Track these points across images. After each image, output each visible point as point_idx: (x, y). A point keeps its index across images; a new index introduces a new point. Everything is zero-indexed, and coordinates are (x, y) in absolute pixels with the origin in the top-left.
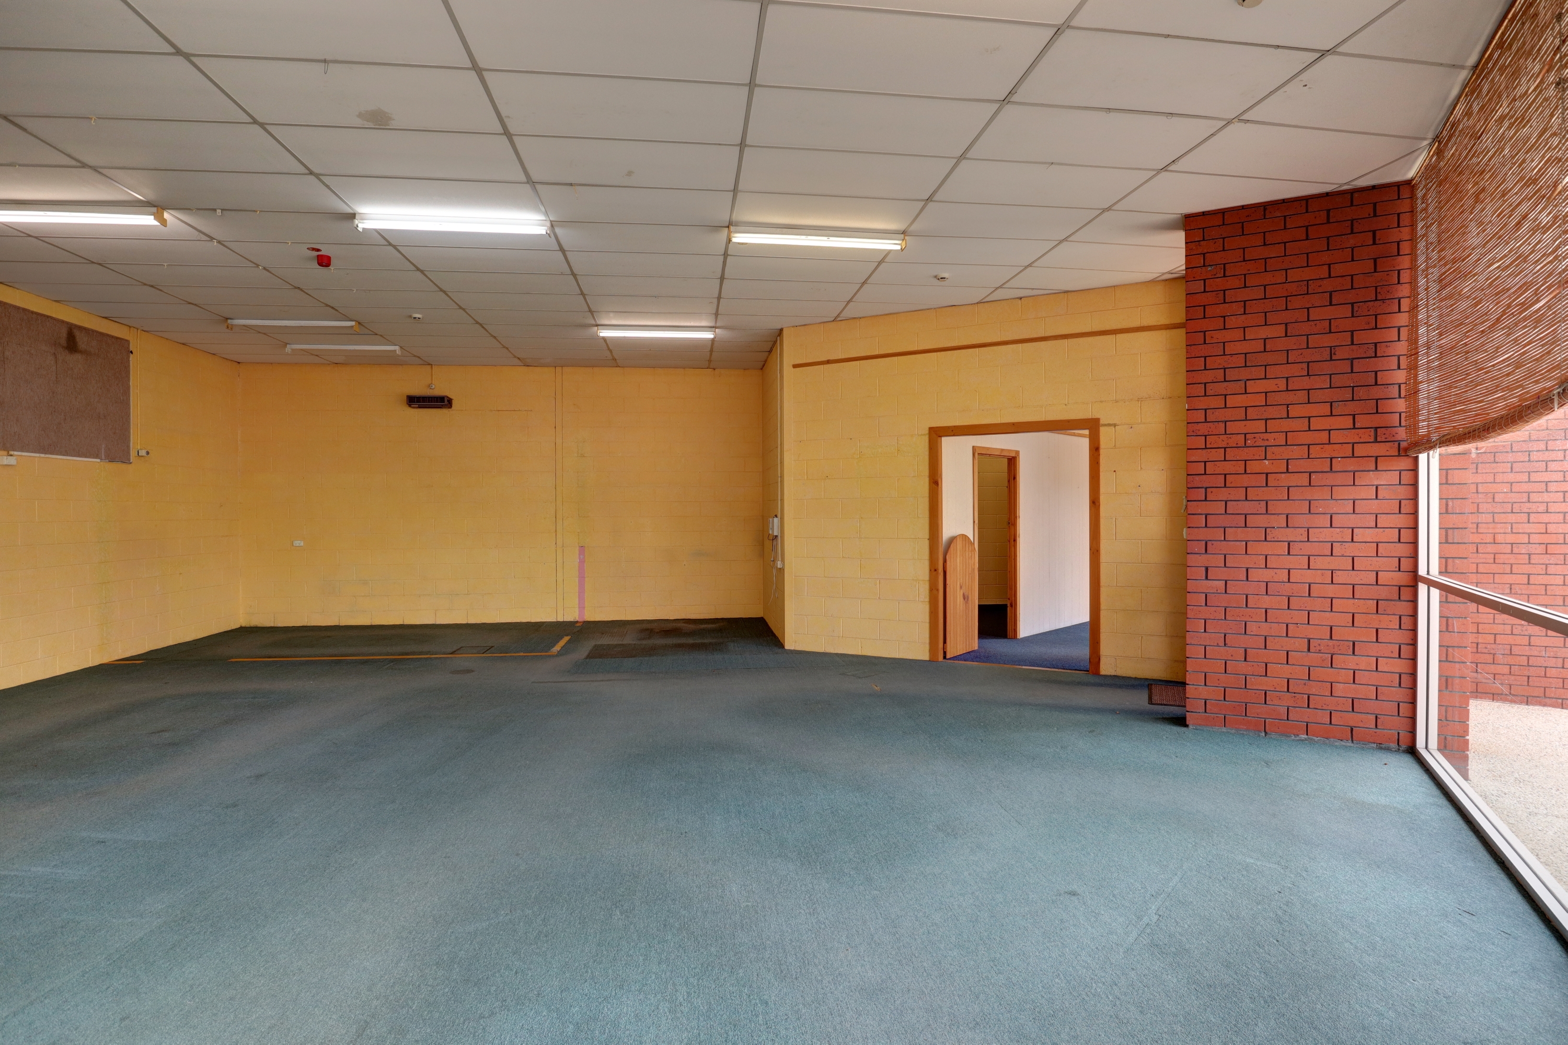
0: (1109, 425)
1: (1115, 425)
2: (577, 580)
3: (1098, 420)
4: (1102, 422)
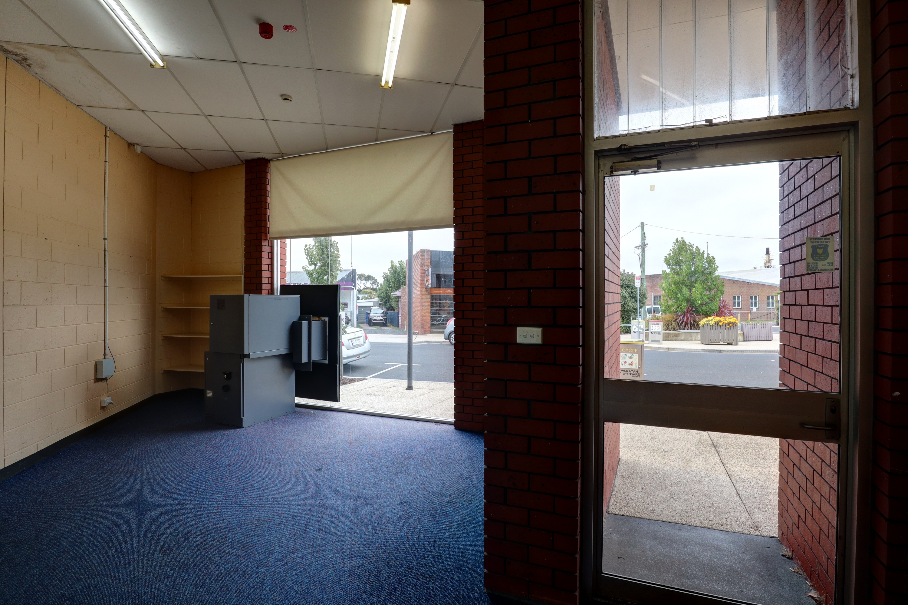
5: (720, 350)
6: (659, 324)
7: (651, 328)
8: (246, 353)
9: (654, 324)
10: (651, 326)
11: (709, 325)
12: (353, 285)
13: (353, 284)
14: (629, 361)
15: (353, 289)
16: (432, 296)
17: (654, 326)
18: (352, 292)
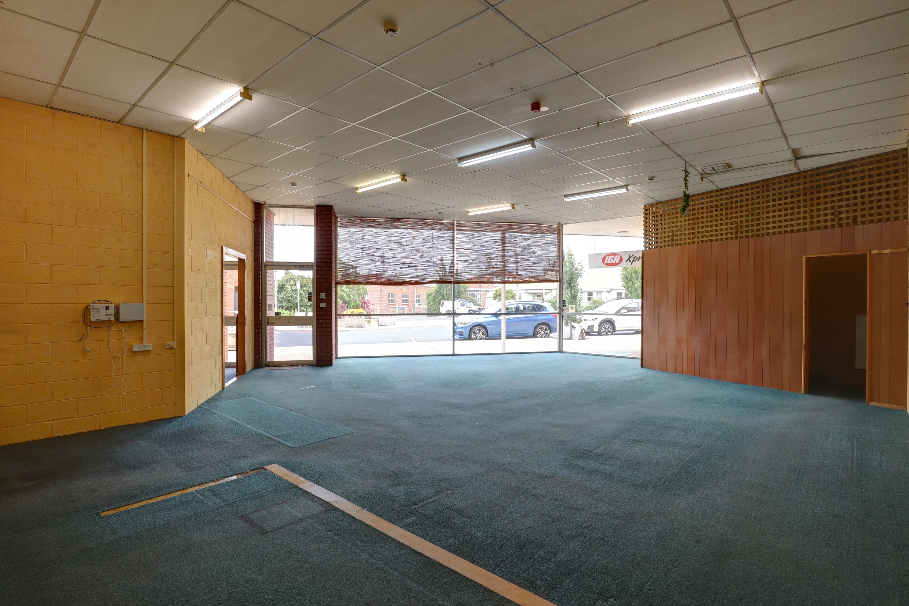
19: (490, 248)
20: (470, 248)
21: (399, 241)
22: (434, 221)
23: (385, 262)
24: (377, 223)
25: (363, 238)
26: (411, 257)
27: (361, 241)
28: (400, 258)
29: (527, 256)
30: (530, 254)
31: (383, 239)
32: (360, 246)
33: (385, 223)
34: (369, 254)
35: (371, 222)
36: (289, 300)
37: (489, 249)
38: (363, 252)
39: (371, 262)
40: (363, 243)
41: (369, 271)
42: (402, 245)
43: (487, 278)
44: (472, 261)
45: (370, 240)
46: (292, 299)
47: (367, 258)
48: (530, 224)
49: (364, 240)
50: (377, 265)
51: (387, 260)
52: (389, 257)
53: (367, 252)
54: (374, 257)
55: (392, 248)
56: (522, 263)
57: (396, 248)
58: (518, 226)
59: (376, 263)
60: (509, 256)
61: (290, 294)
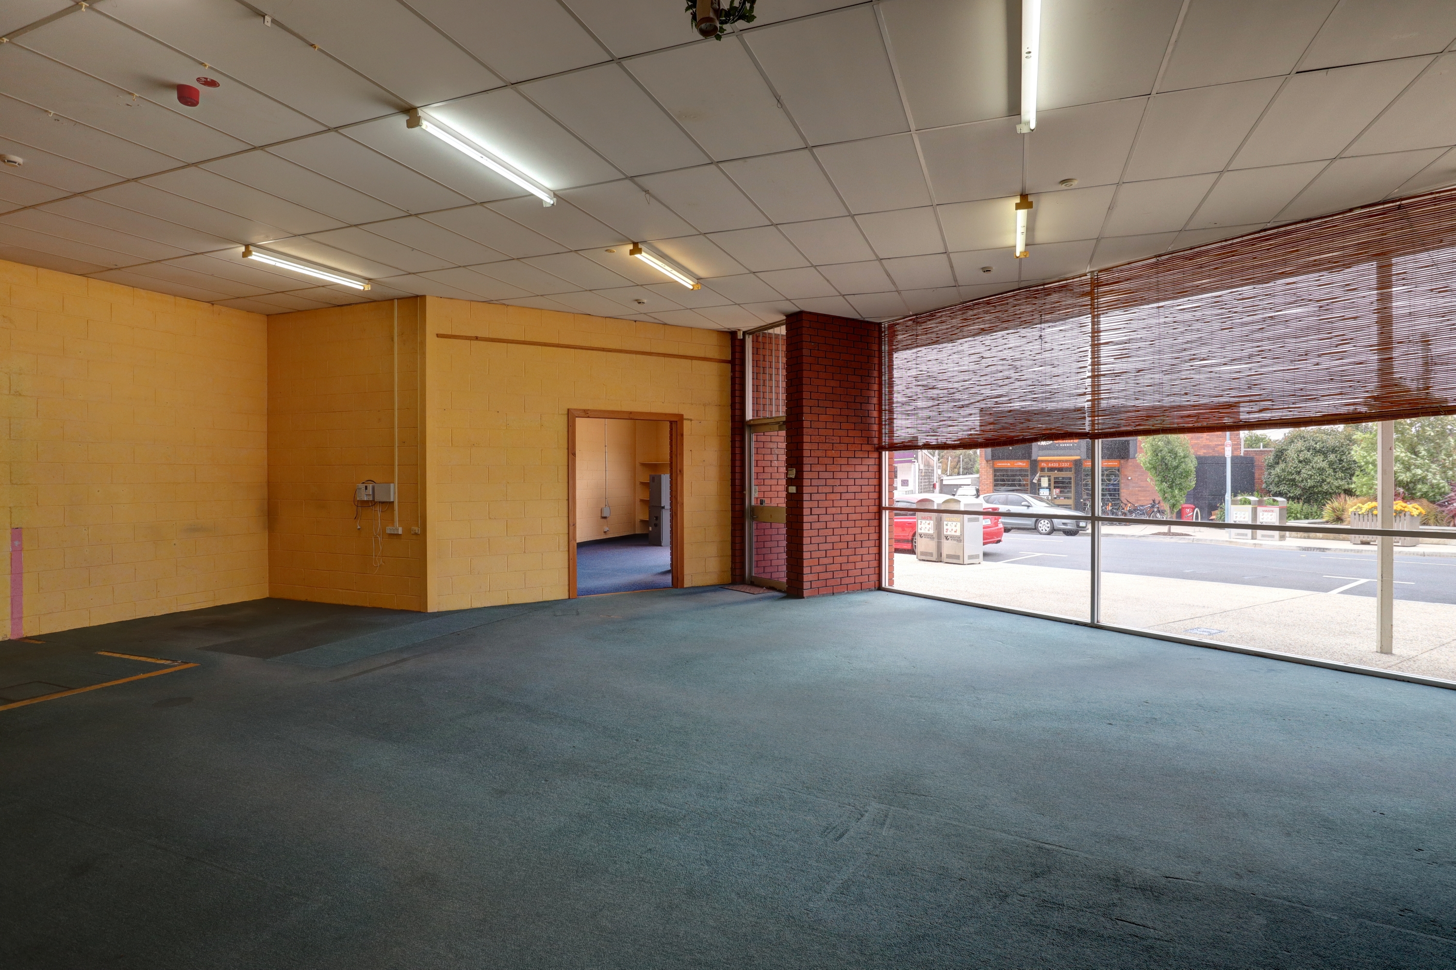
0: (688, 419)
1: (691, 420)
2: (8, 578)
3: (682, 415)
4: (685, 417)
5: (1324, 549)
6: (1272, 511)
7: (1261, 517)
8: (662, 506)
9: (1266, 511)
10: (1261, 514)
11: (1356, 513)
12: (913, 457)
13: (915, 456)
14: (954, 529)
15: (915, 462)
16: (995, 471)
17: (1266, 513)
18: (913, 466)
19: (1197, 326)
20: (1134, 336)
21: (977, 351)
22: (1046, 286)
23: (955, 400)
24: (938, 320)
25: (918, 355)
26: (1000, 383)
27: (914, 362)
28: (979, 388)
29: (1343, 329)
30: (1355, 318)
31: (950, 352)
32: (914, 372)
33: (949, 316)
34: (928, 388)
35: (929, 320)
36: (1294, 480)
37: (1192, 330)
38: (919, 383)
39: (930, 403)
40: (918, 366)
41: (928, 421)
42: (983, 358)
43: (1189, 416)
44: (1139, 371)
45: (929, 358)
46: (1300, 479)
47: (924, 395)
48: (1351, 210)
49: (919, 359)
50: (942, 408)
51: (957, 396)
52: (960, 389)
53: (925, 383)
54: (935, 391)
55: (965, 368)
56: (1319, 356)
57: (973, 367)
58: (1299, 234)
59: (938, 405)
60: (1269, 339)
61: (1295, 468)
